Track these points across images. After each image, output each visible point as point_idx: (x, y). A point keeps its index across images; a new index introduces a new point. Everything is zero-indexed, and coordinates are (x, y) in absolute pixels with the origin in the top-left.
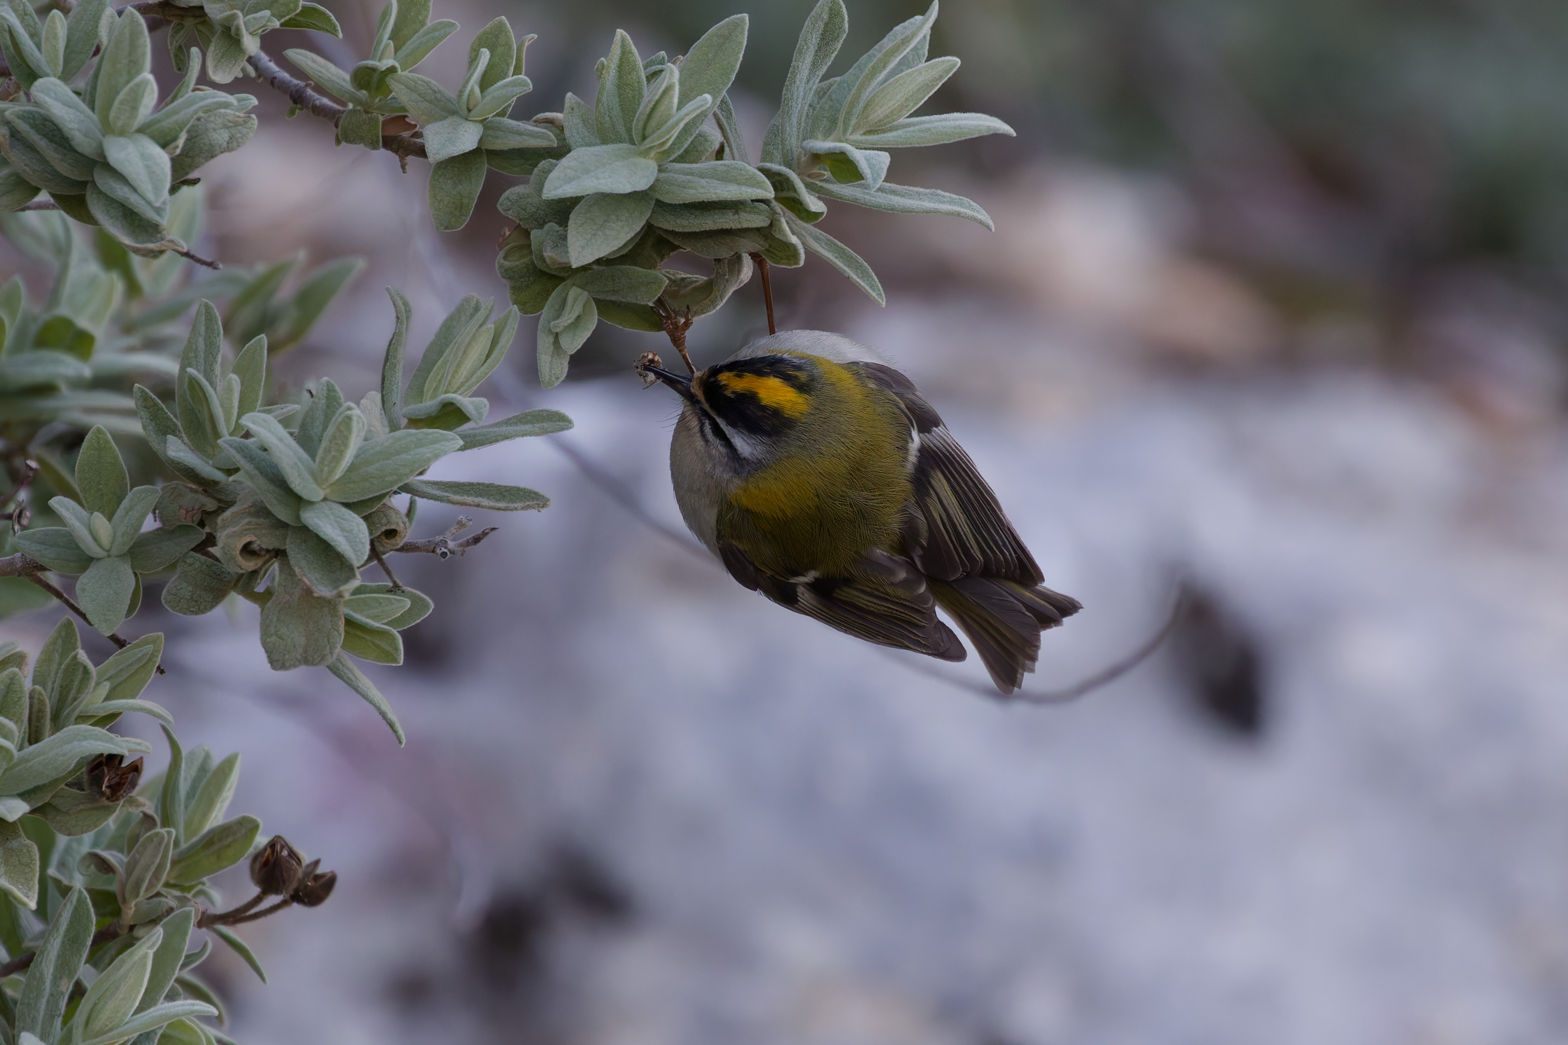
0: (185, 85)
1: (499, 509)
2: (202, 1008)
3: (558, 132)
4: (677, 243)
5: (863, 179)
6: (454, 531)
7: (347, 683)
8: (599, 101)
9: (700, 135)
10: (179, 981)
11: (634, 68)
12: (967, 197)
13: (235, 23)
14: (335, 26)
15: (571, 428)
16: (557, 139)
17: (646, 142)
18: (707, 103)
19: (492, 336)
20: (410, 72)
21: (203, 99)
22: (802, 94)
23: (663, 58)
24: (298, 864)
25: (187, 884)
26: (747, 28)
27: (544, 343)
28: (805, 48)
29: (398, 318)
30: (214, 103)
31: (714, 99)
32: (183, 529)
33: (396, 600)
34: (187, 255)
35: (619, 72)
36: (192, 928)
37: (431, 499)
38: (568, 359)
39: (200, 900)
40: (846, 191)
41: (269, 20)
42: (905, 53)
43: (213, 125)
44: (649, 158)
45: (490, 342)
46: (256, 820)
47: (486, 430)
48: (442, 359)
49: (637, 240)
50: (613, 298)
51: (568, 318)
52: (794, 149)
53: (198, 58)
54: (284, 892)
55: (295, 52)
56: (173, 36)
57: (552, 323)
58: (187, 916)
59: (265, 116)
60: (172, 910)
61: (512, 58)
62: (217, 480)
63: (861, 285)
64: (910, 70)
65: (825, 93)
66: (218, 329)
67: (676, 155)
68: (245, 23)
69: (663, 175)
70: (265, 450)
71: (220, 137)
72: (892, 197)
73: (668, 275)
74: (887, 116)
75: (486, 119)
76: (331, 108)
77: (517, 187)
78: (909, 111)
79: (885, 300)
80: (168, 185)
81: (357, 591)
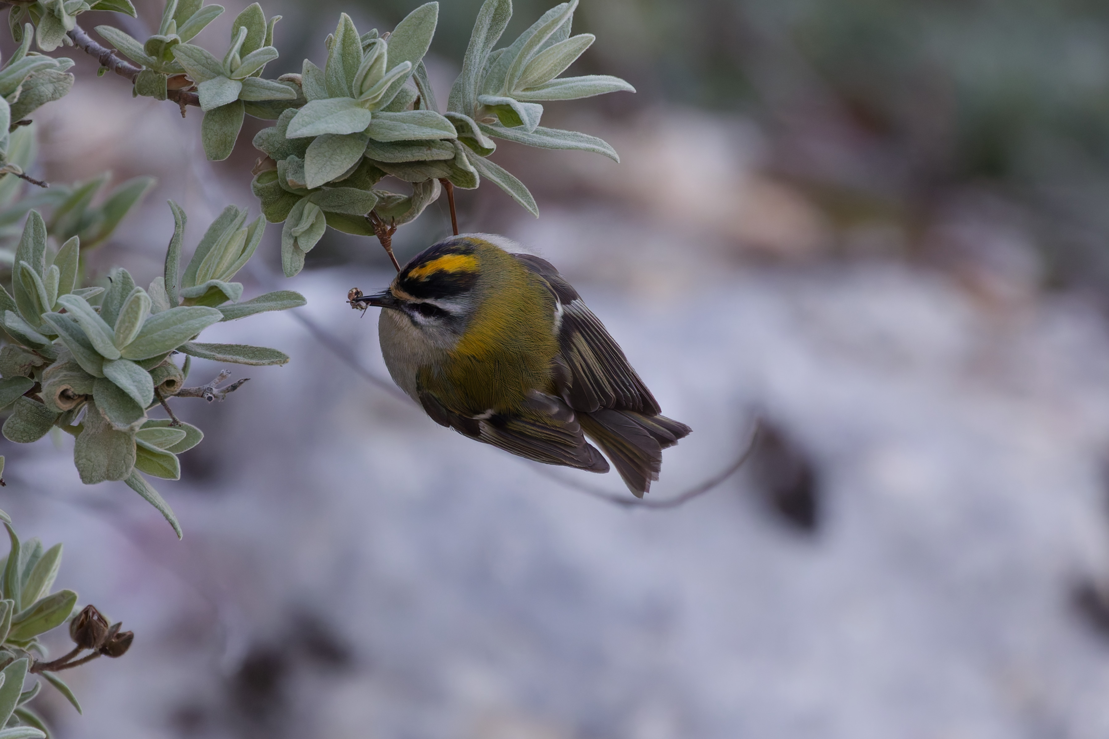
0: (21, 50)
1: (252, 364)
2: (34, 733)
3: (297, 88)
4: (385, 171)
5: (523, 124)
6: (217, 381)
7: (139, 493)
8: (328, 66)
9: (402, 91)
10: (18, 712)
11: (354, 42)
12: (600, 138)
13: (57, 7)
14: (132, 9)
15: (303, 304)
16: (297, 93)
17: (363, 96)
18: (409, 67)
19: (246, 236)
20: (188, 43)
21: (33, 61)
22: (478, 61)
23: (375, 34)
24: (105, 626)
25: (24, 641)
26: (437, 13)
27: (287, 244)
28: (481, 27)
29: (176, 223)
30: (44, 65)
31: (413, 65)
32: (19, 379)
33: (175, 431)
34: (23, 176)
35: (343, 44)
36: (26, 673)
37: (201, 357)
38: (304, 256)
39: (33, 652)
40: (510, 132)
41: (82, 5)
42: (555, 30)
43: (41, 81)
44: (365, 108)
45: (245, 240)
46: (73, 594)
47: (242, 306)
48: (209, 253)
49: (356, 168)
50: (338, 211)
51: (305, 225)
52: (472, 101)
53: (31, 30)
54: (95, 647)
55: (104, 29)
56: (12, 16)
57: (293, 229)
58: (22, 665)
59: (79, 73)
60: (11, 659)
61: (264, 34)
62: (42, 343)
63: (520, 202)
64: (558, 44)
65: (495, 60)
66: (43, 232)
67: (385, 105)
68: (65, 7)
69: (375, 120)
70: (77, 322)
71: (47, 89)
72: (545, 137)
73: (378, 194)
74: (541, 78)
75: (245, 78)
76: (129, 69)
77: (267, 129)
78: (557, 73)
79: (538, 213)
80: (8, 125)
81: (146, 425)
